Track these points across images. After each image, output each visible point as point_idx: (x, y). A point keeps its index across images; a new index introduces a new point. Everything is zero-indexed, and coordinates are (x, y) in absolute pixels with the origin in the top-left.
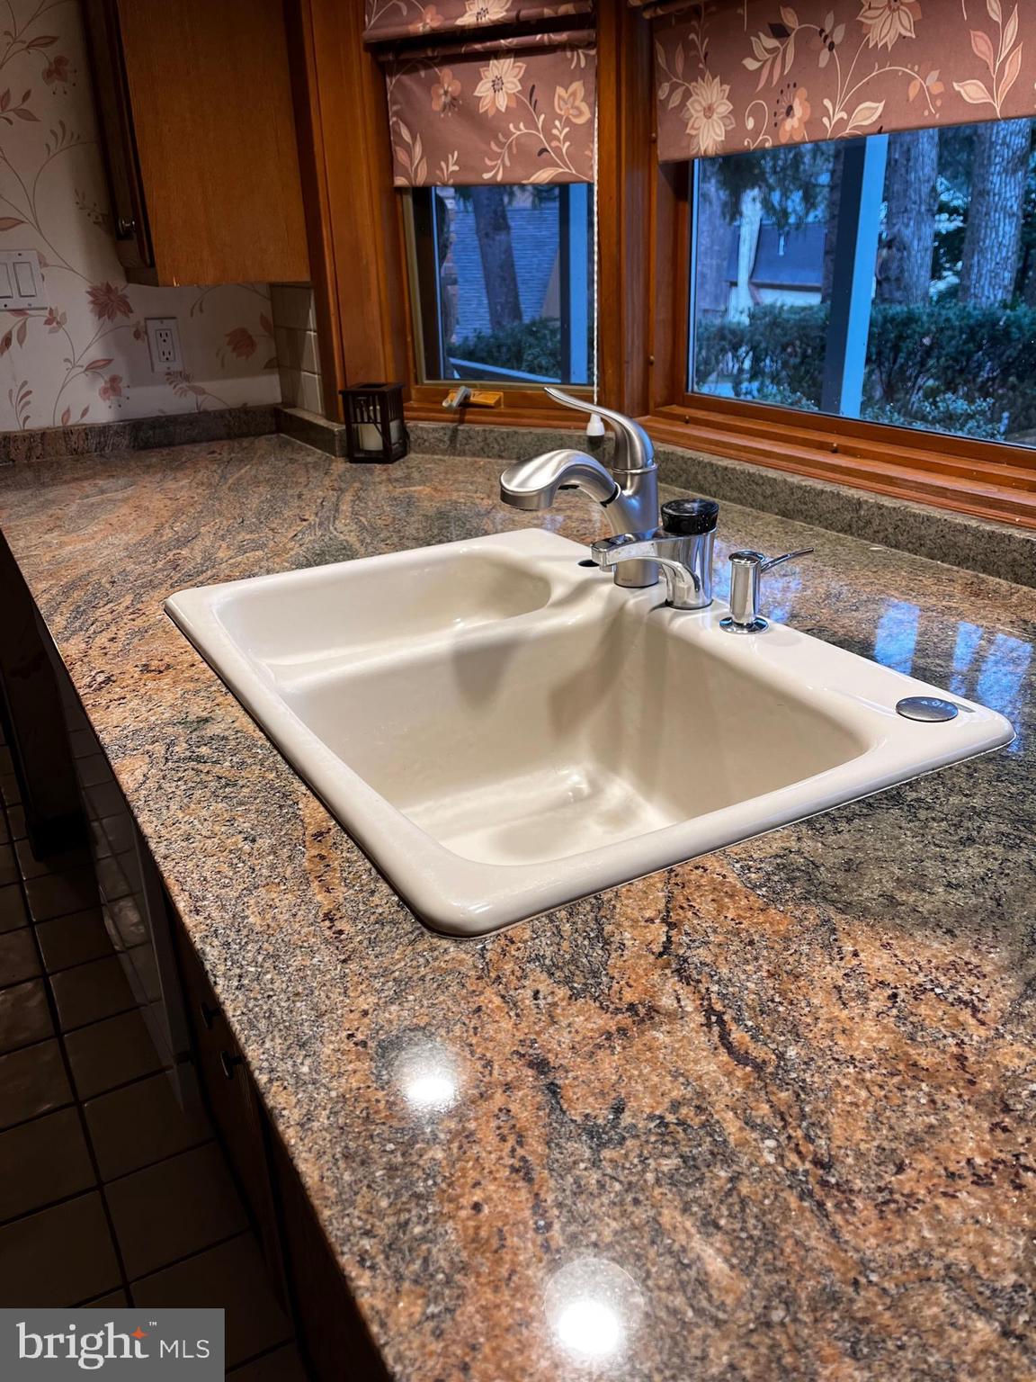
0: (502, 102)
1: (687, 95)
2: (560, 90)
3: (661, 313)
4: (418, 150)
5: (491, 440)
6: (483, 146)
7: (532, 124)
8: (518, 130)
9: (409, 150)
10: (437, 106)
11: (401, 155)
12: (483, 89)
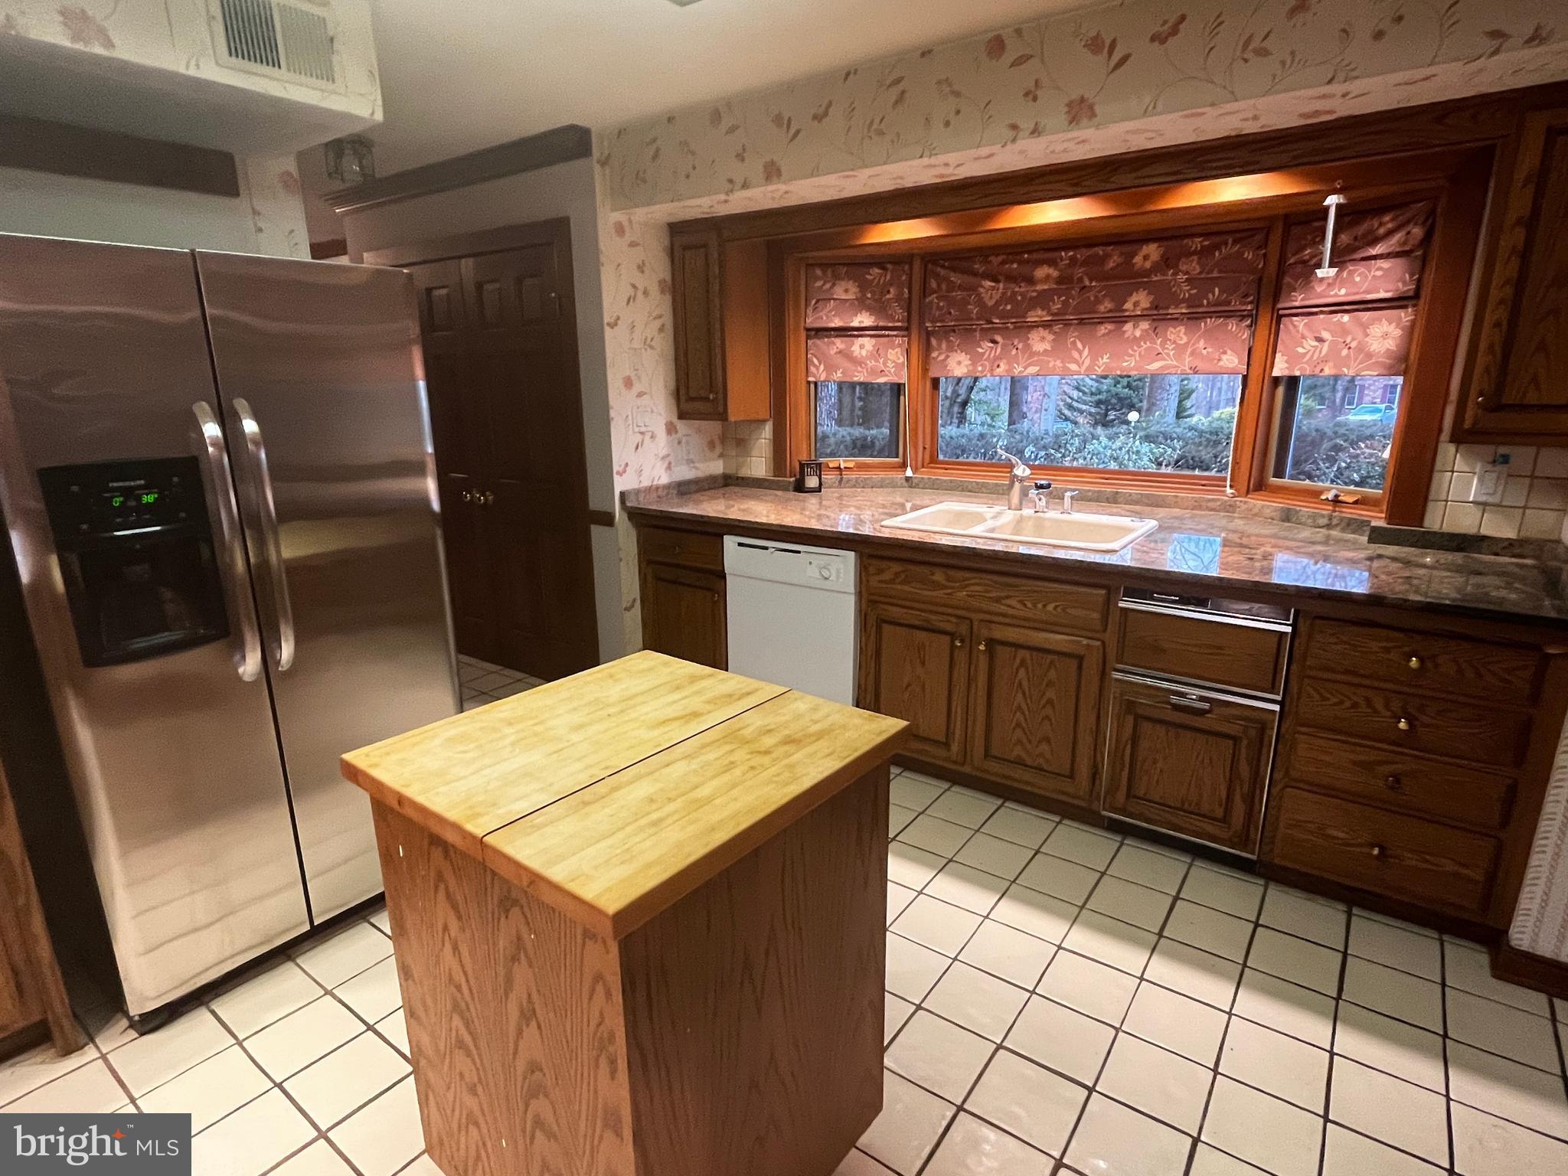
0: (864, 353)
1: (948, 357)
2: (890, 351)
3: (928, 430)
4: (822, 367)
5: (859, 481)
6: (854, 368)
7: (877, 361)
8: (871, 363)
9: (818, 369)
10: (832, 352)
11: (812, 369)
12: (856, 348)
